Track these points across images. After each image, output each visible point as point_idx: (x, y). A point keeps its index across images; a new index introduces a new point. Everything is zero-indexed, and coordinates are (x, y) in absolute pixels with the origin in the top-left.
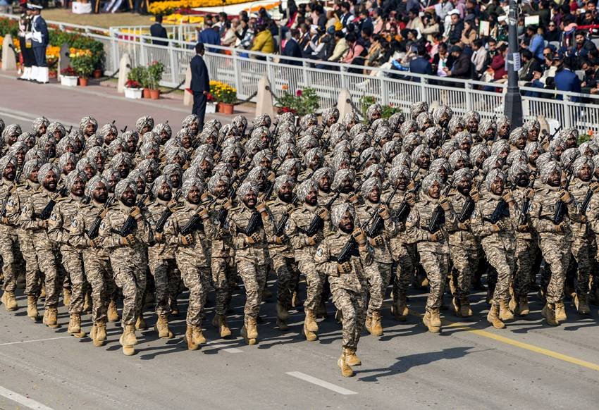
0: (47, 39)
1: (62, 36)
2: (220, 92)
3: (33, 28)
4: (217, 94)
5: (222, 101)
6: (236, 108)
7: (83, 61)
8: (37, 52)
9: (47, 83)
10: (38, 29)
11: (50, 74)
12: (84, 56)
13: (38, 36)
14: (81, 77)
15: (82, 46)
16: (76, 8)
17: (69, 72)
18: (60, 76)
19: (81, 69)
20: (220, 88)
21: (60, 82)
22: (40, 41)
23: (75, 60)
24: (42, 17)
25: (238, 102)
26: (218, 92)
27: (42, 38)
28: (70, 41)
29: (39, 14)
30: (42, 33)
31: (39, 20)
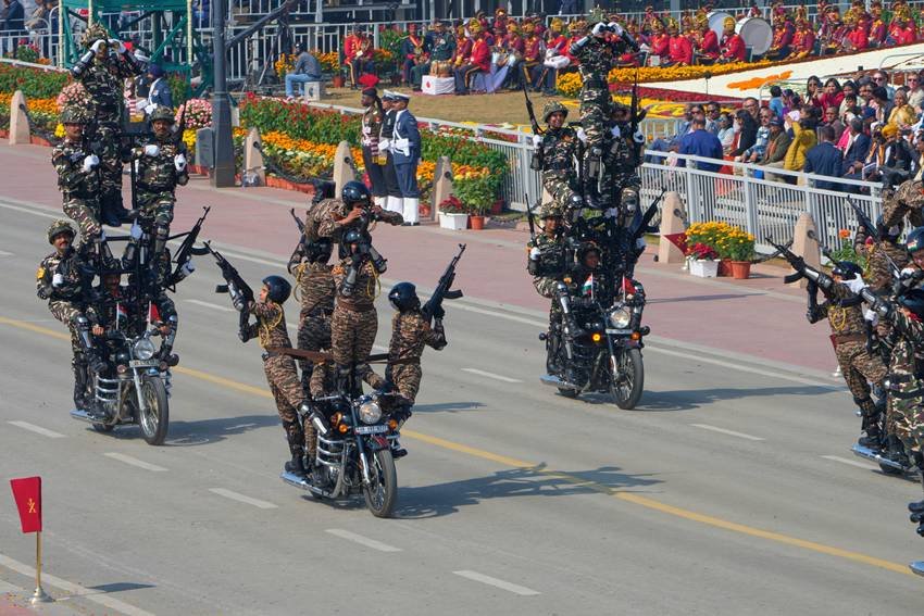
0: (416, 150)
1: (434, 142)
2: (726, 241)
3: (395, 132)
4: (720, 245)
5: (729, 257)
6: (754, 268)
7: (477, 187)
8: (402, 173)
9: (415, 224)
10: (404, 132)
11: (421, 210)
12: (479, 178)
13: (402, 145)
14: (473, 215)
15: (469, 160)
16: (428, 85)
17: (452, 205)
18: (439, 213)
19: (473, 201)
20: (725, 234)
21: (438, 223)
22: (407, 153)
23: (463, 186)
24: (411, 111)
25: (758, 257)
26: (721, 241)
27: (411, 148)
28: (449, 151)
29: (405, 107)
30: (410, 141)
31: (406, 118)
